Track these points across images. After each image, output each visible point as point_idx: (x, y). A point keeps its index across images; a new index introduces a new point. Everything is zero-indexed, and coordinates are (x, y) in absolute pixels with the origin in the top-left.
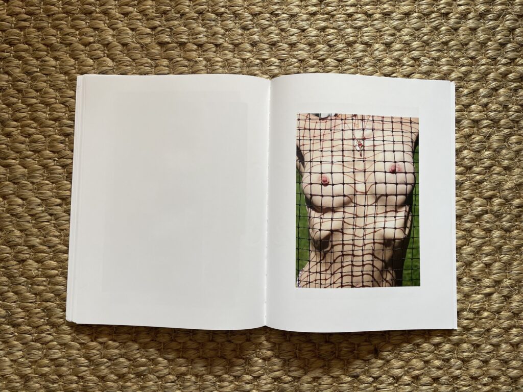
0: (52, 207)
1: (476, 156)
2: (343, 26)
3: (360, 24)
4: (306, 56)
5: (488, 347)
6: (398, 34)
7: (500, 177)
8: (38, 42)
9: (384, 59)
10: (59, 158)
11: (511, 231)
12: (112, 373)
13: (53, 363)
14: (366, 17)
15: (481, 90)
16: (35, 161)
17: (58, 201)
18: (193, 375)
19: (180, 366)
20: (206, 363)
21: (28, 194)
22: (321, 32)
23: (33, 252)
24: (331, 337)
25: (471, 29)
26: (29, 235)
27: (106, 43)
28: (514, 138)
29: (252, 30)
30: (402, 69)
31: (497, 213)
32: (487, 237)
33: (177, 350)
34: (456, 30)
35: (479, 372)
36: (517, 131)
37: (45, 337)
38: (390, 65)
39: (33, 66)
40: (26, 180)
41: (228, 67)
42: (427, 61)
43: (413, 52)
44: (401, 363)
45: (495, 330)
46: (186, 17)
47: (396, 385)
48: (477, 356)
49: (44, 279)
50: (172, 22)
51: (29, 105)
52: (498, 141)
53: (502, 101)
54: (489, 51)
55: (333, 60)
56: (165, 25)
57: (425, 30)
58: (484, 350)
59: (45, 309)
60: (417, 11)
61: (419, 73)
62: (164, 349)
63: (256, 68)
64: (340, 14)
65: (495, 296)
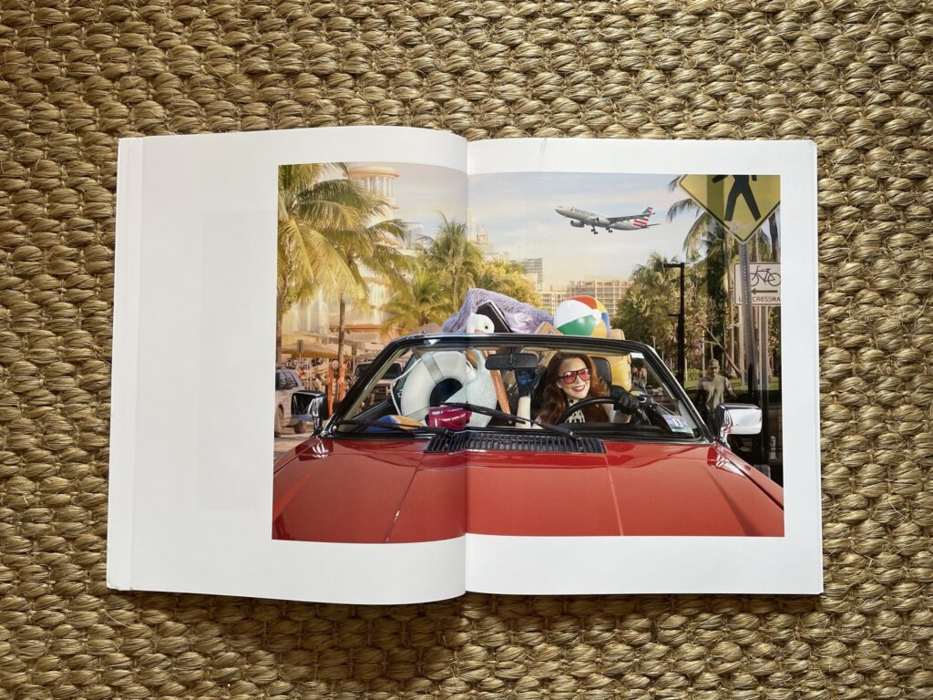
0: (56, 379)
1: (829, 271)
2: (586, 38)
3: (616, 33)
4: (519, 93)
5: (857, 617)
6: (686, 51)
7: (874, 310)
8: (27, 75)
9: (660, 98)
10: (68, 288)
11: (895, 407)
12: (174, 679)
13: (66, 662)
14: (626, 21)
15: (838, 151)
16: (24, 293)
17: (68, 367)
18: (322, 680)
19: (298, 665)
20: (346, 658)
21: (12, 354)
22: (545, 49)
23: (24, 462)
24: (572, 605)
25: (818, 40)
26: (16, 429)
27: (151, 74)
28: (898, 239)
29: (418, 47)
30: (695, 116)
31: (869, 376)
32: (851, 419)
33: (292, 635)
34: (791, 41)
35: (840, 663)
36: (904, 224)
37: (50, 616)
38: (673, 108)
39: (17, 118)
40: (9, 330)
41: (377, 114)
42: (740, 99)
43: (714, 83)
44: (699, 649)
45: (869, 588)
46: (298, 25)
47: (691, 689)
48: (835, 634)
49: (46, 510)
50: (271, 34)
51: (10, 192)
52: (871, 243)
53: (877, 171)
54: (852, 80)
55: (568, 100)
56: (258, 40)
57: (735, 43)
58: (848, 623)
59: (48, 565)
60: (719, 8)
61: (725, 122)
62: (267, 633)
63: (427, 116)
64: (579, 15)
65: (868, 524)
